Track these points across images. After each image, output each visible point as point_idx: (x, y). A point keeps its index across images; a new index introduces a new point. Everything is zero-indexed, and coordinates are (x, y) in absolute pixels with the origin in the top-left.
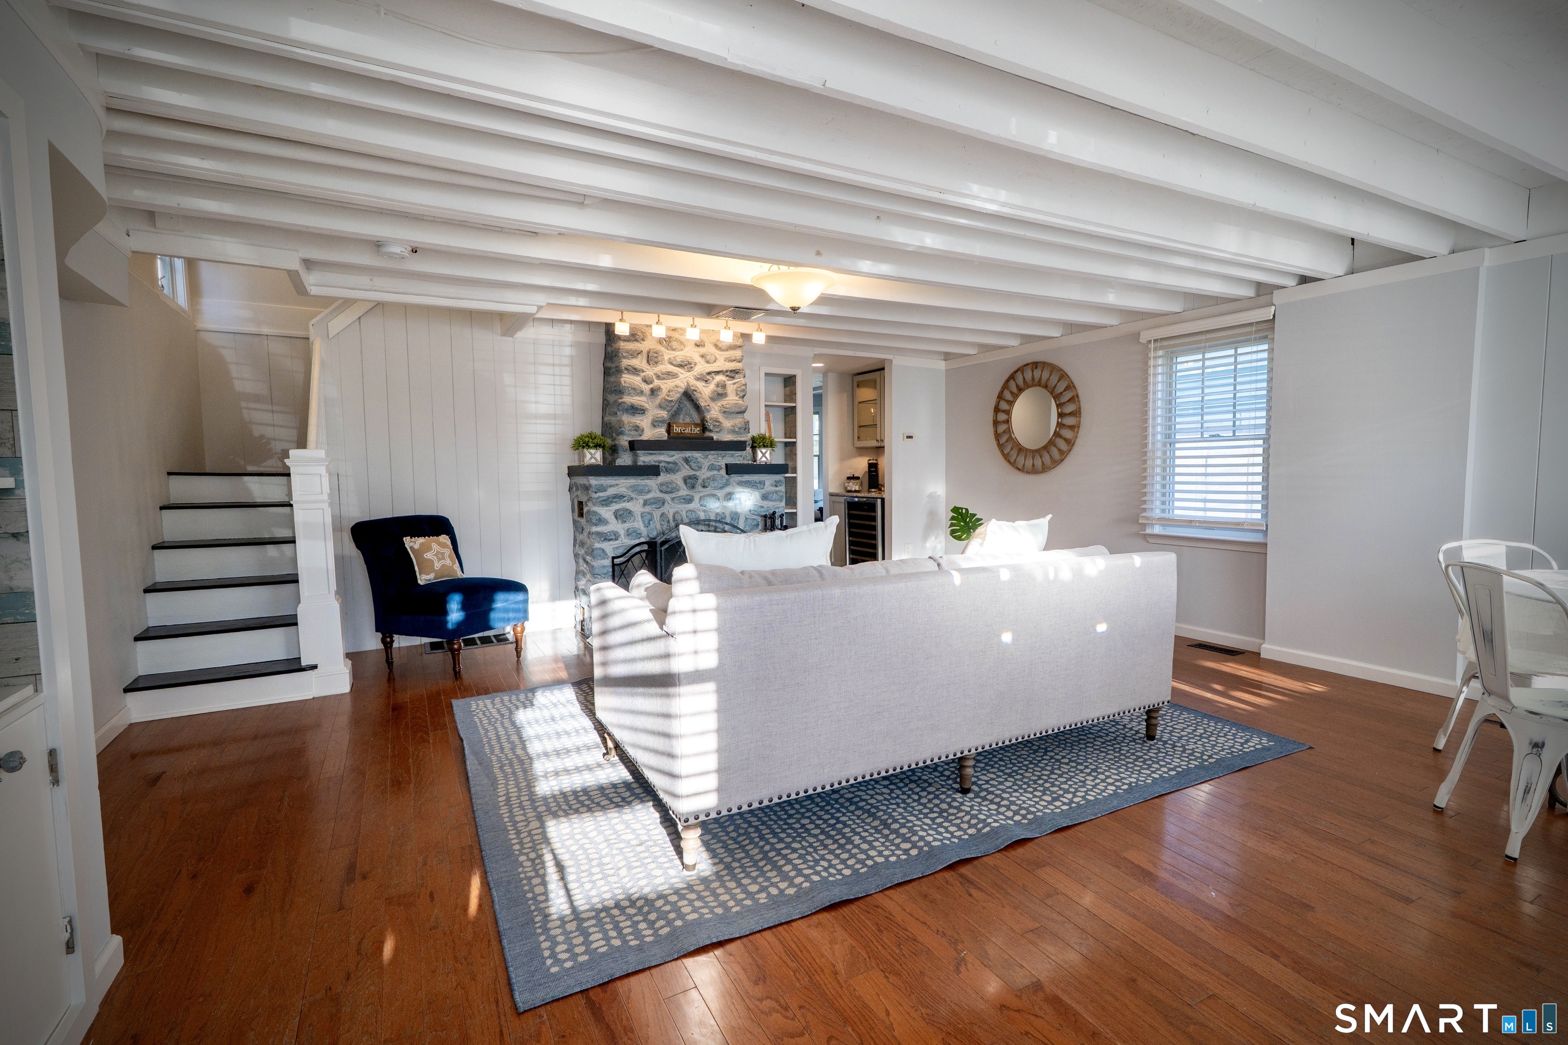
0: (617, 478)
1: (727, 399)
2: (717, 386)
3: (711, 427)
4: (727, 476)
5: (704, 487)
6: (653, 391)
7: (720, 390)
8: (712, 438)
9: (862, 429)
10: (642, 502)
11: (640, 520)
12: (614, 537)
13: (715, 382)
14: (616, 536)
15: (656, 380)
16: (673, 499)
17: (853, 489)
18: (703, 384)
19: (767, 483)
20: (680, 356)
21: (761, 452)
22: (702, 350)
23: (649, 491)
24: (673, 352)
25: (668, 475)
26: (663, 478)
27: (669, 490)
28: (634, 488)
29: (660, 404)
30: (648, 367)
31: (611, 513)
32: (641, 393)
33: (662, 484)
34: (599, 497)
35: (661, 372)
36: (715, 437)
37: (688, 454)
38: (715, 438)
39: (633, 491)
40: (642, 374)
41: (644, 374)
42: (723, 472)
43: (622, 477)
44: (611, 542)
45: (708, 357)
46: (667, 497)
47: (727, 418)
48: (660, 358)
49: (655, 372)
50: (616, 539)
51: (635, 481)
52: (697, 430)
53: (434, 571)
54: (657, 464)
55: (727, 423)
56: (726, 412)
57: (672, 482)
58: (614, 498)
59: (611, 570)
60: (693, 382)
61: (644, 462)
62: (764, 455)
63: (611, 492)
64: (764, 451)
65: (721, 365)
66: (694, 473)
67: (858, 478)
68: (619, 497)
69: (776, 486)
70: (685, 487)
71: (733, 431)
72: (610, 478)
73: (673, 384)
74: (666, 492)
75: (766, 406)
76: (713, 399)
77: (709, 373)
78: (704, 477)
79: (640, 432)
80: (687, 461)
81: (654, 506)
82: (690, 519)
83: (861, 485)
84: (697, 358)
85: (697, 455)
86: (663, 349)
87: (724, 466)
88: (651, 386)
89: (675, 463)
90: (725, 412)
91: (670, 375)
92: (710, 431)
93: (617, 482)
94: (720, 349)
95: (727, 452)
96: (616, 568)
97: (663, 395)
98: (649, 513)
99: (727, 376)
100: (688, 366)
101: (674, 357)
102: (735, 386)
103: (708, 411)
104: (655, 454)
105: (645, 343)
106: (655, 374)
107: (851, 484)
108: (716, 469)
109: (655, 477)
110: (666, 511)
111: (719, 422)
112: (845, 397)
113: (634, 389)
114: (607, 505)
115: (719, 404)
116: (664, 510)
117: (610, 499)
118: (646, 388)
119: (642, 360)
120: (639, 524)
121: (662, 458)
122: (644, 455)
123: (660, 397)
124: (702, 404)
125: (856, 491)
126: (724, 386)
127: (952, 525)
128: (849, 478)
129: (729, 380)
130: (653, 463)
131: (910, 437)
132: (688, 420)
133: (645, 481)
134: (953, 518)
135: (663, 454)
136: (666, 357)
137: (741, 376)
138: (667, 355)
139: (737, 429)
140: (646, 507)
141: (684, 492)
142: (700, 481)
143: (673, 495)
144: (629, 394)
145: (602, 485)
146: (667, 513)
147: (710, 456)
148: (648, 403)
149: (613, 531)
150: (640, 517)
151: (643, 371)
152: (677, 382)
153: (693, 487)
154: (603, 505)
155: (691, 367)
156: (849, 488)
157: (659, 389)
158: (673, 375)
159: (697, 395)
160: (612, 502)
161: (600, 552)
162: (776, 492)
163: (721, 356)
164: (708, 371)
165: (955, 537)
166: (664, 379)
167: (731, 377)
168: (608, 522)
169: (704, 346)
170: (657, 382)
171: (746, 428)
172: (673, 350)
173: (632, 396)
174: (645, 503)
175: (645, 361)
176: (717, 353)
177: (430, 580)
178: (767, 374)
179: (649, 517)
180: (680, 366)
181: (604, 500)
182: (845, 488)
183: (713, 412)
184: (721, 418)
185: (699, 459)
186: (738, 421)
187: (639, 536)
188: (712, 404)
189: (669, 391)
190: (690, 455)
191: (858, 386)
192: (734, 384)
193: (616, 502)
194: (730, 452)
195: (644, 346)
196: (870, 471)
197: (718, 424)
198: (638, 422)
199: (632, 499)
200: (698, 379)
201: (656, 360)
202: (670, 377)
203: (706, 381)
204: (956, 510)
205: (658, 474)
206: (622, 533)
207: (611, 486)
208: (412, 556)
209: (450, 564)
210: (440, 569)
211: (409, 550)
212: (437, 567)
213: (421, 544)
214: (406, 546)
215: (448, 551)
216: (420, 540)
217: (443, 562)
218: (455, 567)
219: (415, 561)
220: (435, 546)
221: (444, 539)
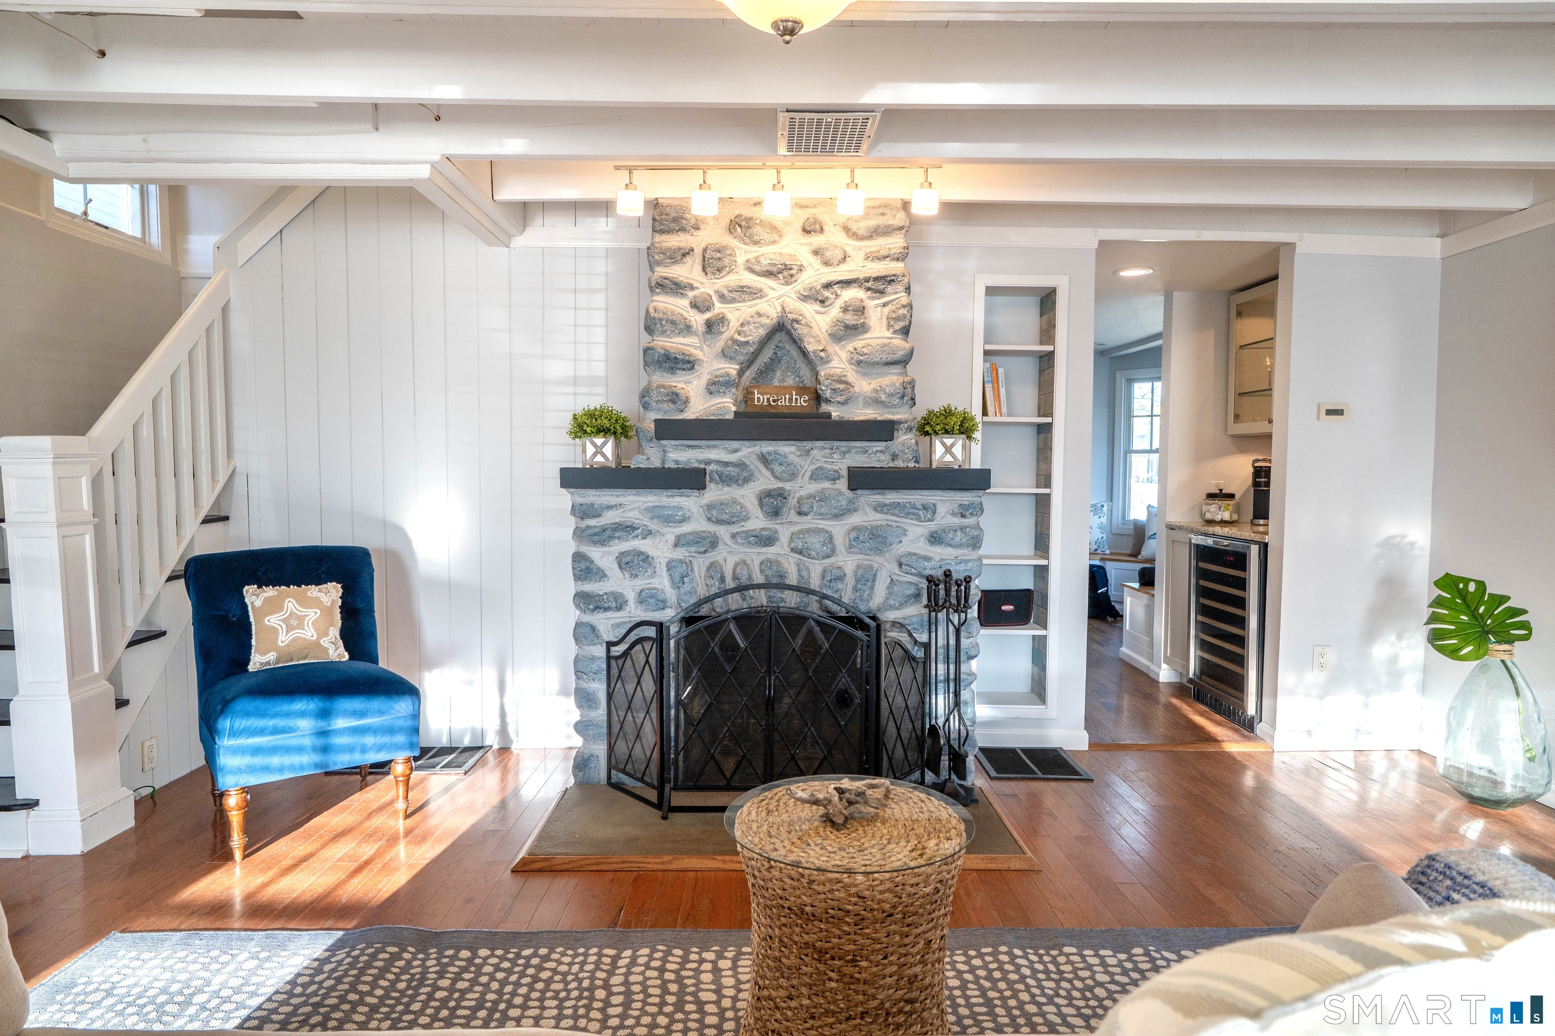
0: (620, 492)
1: (867, 335)
2: (845, 310)
3: (828, 394)
4: (849, 494)
5: (800, 513)
6: (711, 326)
7: (850, 319)
8: (829, 416)
9: (1246, 399)
10: (671, 538)
11: (665, 573)
12: (614, 605)
13: (840, 303)
14: (619, 603)
15: (717, 305)
16: (733, 536)
17: (1218, 518)
18: (817, 307)
19: (942, 509)
20: (768, 254)
21: (943, 444)
22: (817, 240)
23: (684, 520)
24: (755, 248)
25: (726, 489)
26: (713, 493)
27: (725, 517)
28: (655, 512)
29: (723, 351)
30: (704, 279)
31: (612, 558)
32: (688, 329)
33: (710, 507)
34: (588, 527)
35: (727, 287)
36: (836, 413)
37: (767, 447)
38: (834, 414)
39: (652, 519)
40: (691, 294)
41: (695, 293)
42: (842, 484)
43: (629, 491)
44: (609, 614)
45: (828, 254)
46: (723, 532)
47: (865, 374)
48: (726, 261)
49: (716, 287)
50: (619, 608)
51: (657, 498)
52: (802, 401)
53: (275, 648)
54: (702, 466)
55: (864, 386)
56: (863, 364)
57: (734, 502)
58: (615, 530)
59: (604, 666)
60: (794, 305)
61: (677, 462)
62: (948, 450)
63: (609, 518)
64: (949, 441)
65: (857, 267)
66: (780, 485)
67: (1232, 496)
68: (627, 529)
69: (963, 516)
70: (759, 514)
71: (877, 402)
72: (607, 491)
73: (752, 311)
74: (719, 522)
75: (987, 353)
76: (836, 338)
77: (828, 286)
78: (803, 493)
79: (679, 405)
80: (764, 459)
81: (693, 549)
82: (766, 577)
83: (1238, 509)
84: (804, 256)
85: (788, 449)
86: (734, 243)
87: (844, 473)
88: (708, 315)
89: (741, 465)
90: (859, 363)
91: (744, 292)
92: (828, 401)
93: (621, 500)
94: (855, 236)
95: (852, 444)
96: (613, 662)
97: (729, 332)
98: (681, 561)
99: (869, 289)
100: (786, 273)
101: (757, 258)
102: (886, 310)
103: (826, 361)
104: (700, 447)
105: (699, 233)
106: (717, 292)
107: (1213, 508)
108: (828, 479)
109: (695, 493)
110: (719, 558)
111: (846, 383)
112: (1210, 337)
113: (673, 322)
114: (603, 543)
115: (850, 347)
116: (712, 556)
117: (608, 533)
118: (698, 320)
119: (692, 266)
120: (662, 582)
121: (713, 455)
122: (676, 448)
123: (725, 336)
124: (811, 347)
125: (1223, 523)
126: (861, 310)
127: (1433, 618)
128: (1211, 496)
129: (873, 298)
130: (696, 465)
131: (1338, 412)
132: (790, 381)
133: (677, 499)
134: (1438, 602)
135: (715, 447)
136: (741, 259)
137: (900, 288)
138: (743, 253)
139: (883, 397)
140: (677, 549)
141: (758, 522)
142: (792, 502)
143: (735, 529)
144: (663, 332)
145: (593, 505)
146: (722, 562)
147: (815, 452)
148: (701, 349)
149: (613, 593)
150: (665, 569)
151: (692, 288)
152: (762, 305)
153: (776, 513)
154: (595, 543)
155: (792, 276)
156: (1208, 516)
157: (722, 320)
158: (755, 293)
159: (801, 330)
160: (611, 537)
161: (588, 629)
162: (962, 529)
163: (857, 250)
164: (824, 280)
165: (1441, 649)
166: (734, 300)
167: (876, 291)
168: (605, 576)
169: (822, 230)
170: (719, 308)
171: (908, 395)
172: (756, 243)
173: (669, 336)
174: (679, 542)
175: (698, 267)
176: (850, 245)
177: (268, 663)
178: (991, 291)
179: (682, 569)
180: (769, 274)
181: (596, 534)
182: (1202, 515)
183: (834, 363)
184: (852, 375)
185: (792, 458)
186: (891, 380)
187: (661, 605)
188: (834, 348)
189: (742, 325)
190: (771, 449)
191: (1239, 314)
192: (884, 305)
193: (619, 538)
194: (858, 444)
195: (697, 241)
196: (1256, 484)
197: (842, 386)
198: (680, 385)
199: (650, 532)
200: (805, 298)
201: (719, 264)
202: (746, 297)
203: (822, 302)
204: (1448, 582)
205: (702, 487)
206: (631, 596)
207: (610, 507)
208: (252, 619)
209: (313, 636)
210: (288, 645)
211: (250, 608)
212: (282, 642)
213: (267, 600)
214: (246, 600)
215: (316, 613)
216: (270, 592)
217: (298, 633)
218: (324, 643)
219: (253, 627)
220: (290, 604)
221: (320, 591)
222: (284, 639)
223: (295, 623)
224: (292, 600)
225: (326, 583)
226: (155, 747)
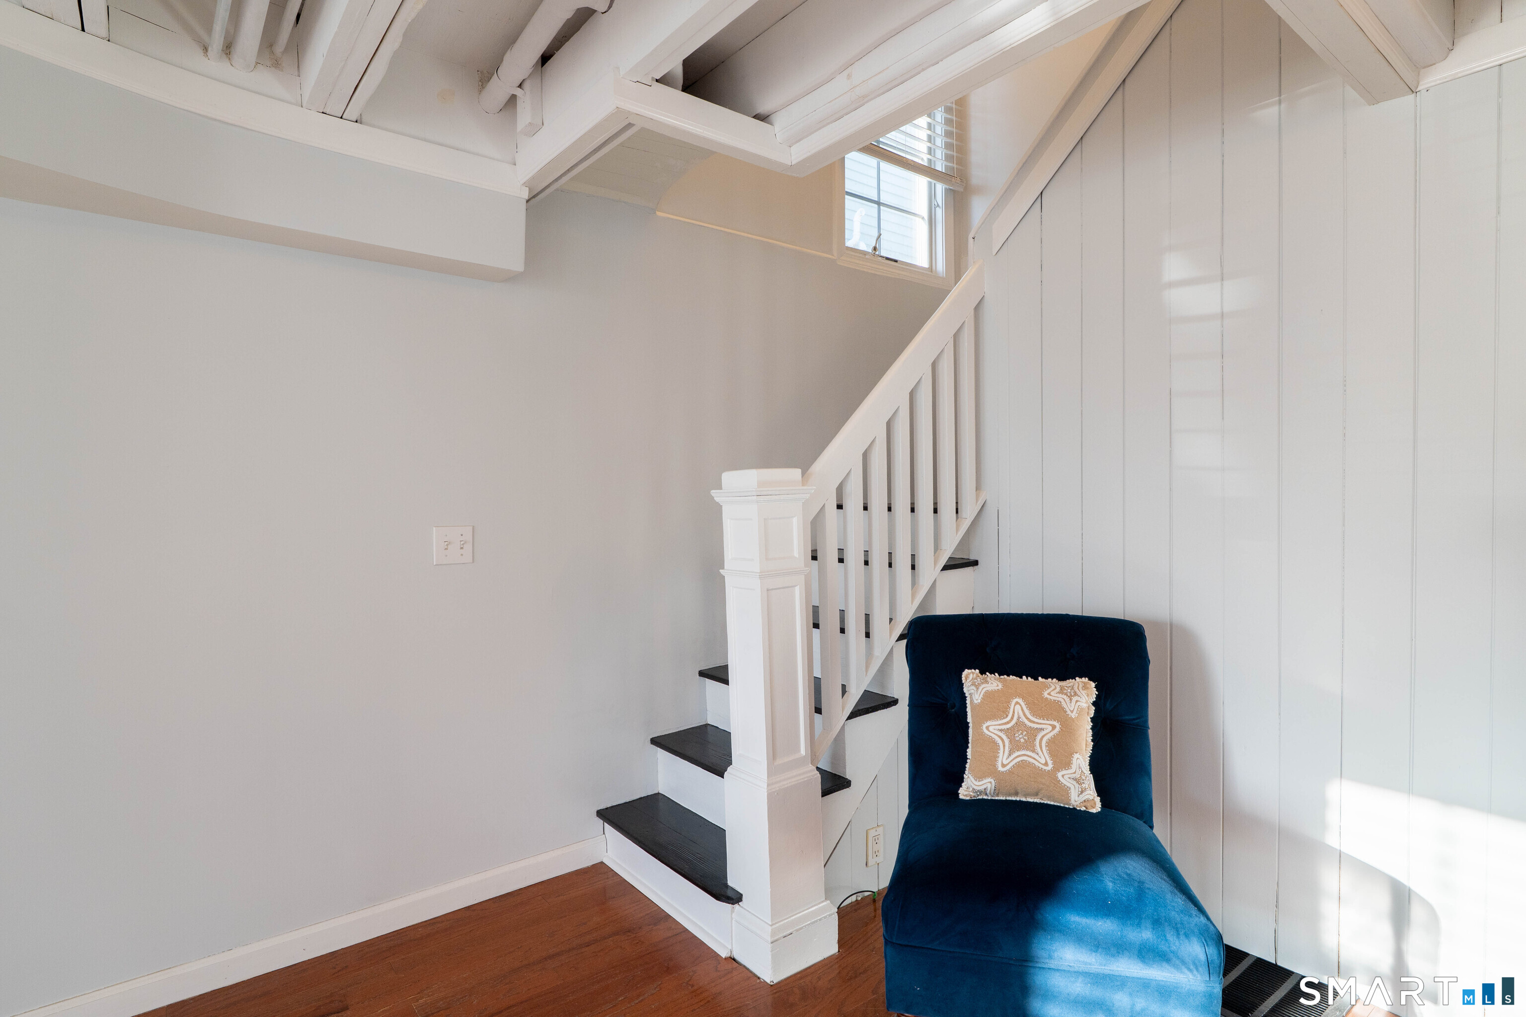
53: (994, 771)
177: (984, 791)
208: (969, 720)
209: (1046, 764)
210: (1010, 772)
211: (968, 702)
212: (1004, 766)
213: (988, 695)
214: (965, 690)
215: (1054, 727)
216: (994, 683)
217: (1022, 755)
218: (1064, 777)
219: (970, 731)
220: (1018, 707)
221: (1062, 691)
222: (1005, 761)
223: (1021, 737)
224: (1020, 701)
225: (1074, 678)
226: (881, 838)
